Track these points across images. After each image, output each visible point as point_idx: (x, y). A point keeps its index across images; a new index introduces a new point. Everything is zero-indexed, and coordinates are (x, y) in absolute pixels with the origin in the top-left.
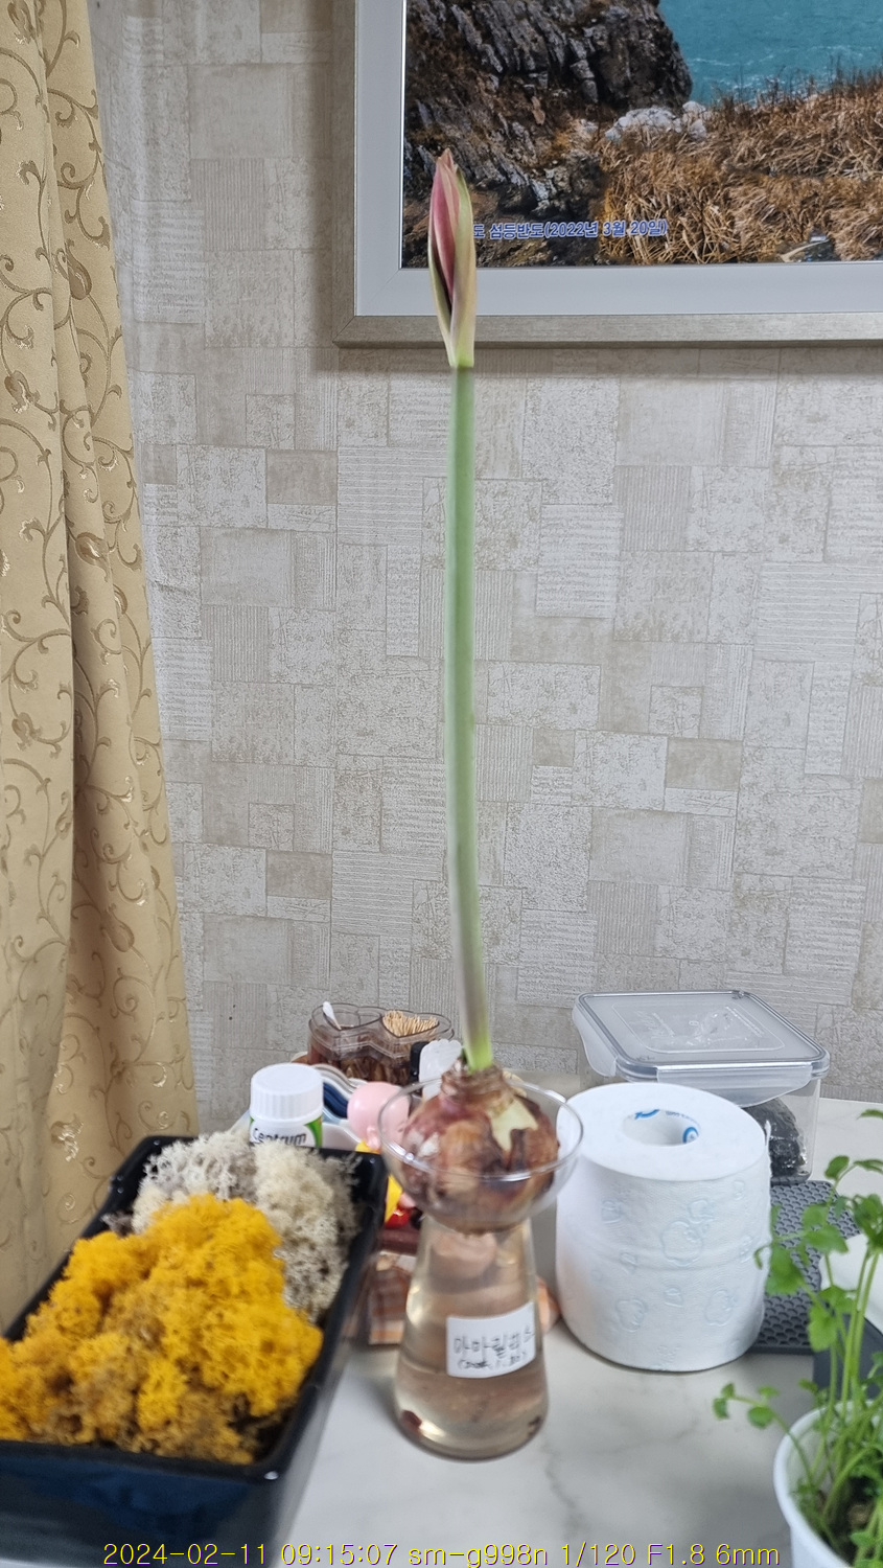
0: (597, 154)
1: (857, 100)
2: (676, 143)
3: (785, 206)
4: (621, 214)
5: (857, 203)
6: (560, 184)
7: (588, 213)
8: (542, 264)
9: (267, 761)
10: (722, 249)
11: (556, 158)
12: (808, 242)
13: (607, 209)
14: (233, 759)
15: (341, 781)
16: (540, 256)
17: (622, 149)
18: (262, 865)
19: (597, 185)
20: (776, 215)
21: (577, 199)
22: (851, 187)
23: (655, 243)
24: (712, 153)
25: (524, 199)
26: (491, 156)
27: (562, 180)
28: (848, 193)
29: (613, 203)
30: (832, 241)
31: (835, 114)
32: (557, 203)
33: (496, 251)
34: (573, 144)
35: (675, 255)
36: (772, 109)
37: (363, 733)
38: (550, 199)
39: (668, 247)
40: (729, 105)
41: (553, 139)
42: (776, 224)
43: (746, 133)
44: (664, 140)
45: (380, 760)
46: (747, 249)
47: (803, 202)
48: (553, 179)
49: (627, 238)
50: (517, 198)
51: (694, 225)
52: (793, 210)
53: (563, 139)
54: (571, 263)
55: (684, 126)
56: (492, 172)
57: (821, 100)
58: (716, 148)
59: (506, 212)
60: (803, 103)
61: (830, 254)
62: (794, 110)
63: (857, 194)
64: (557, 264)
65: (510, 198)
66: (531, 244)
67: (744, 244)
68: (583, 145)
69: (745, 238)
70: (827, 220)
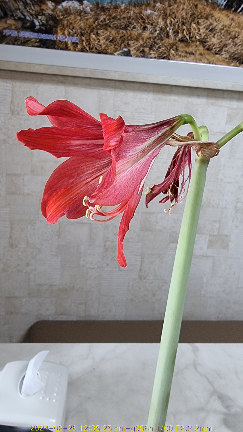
0: (55, 13)
1: (136, 8)
2: (81, 13)
3: (115, 38)
4: (64, 34)
5: (137, 40)
6: (43, 21)
7: (52, 32)
8: (37, 47)
10: (96, 49)
11: (41, 12)
12: (123, 49)
13: (59, 31)
16: (37, 44)
17: (64, 13)
19: (56, 23)
20: (112, 40)
21: (49, 27)
22: (135, 35)
23: (75, 44)
24: (92, 18)
25: (31, 24)
26: (19, 9)
27: (44, 20)
28: (134, 37)
29: (61, 30)
30: (129, 50)
31: (130, 11)
32: (42, 27)
33: (22, 41)
34: (47, 9)
35: (81, 49)
36: (111, 7)
38: (40, 25)
39: (79, 46)
40: (98, 4)
41: (40, 6)
42: (113, 43)
43: (102, 13)
44: (77, 12)
46: (104, 50)
47: (121, 37)
48: (41, 20)
49: (66, 42)
50: (28, 24)
51: (87, 40)
52: (118, 39)
53: (44, 7)
54: (47, 48)
55: (83, 9)
56: (19, 14)
57: (126, 6)
58: (94, 17)
59: (24, 28)
60: (120, 7)
61: (129, 55)
62: (118, 8)
63: (136, 37)
64: (42, 47)
65: (26, 24)
66: (33, 40)
67: (103, 47)
68: (50, 10)
69: (103, 46)
70: (128, 44)
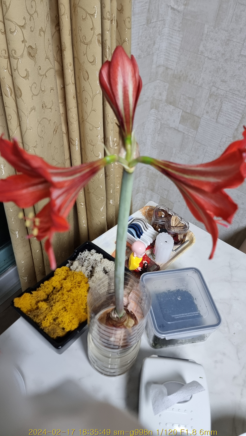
9: (190, 82)
14: (180, 78)
15: (211, 95)
18: (180, 114)
37: (223, 81)
45: (225, 92)
